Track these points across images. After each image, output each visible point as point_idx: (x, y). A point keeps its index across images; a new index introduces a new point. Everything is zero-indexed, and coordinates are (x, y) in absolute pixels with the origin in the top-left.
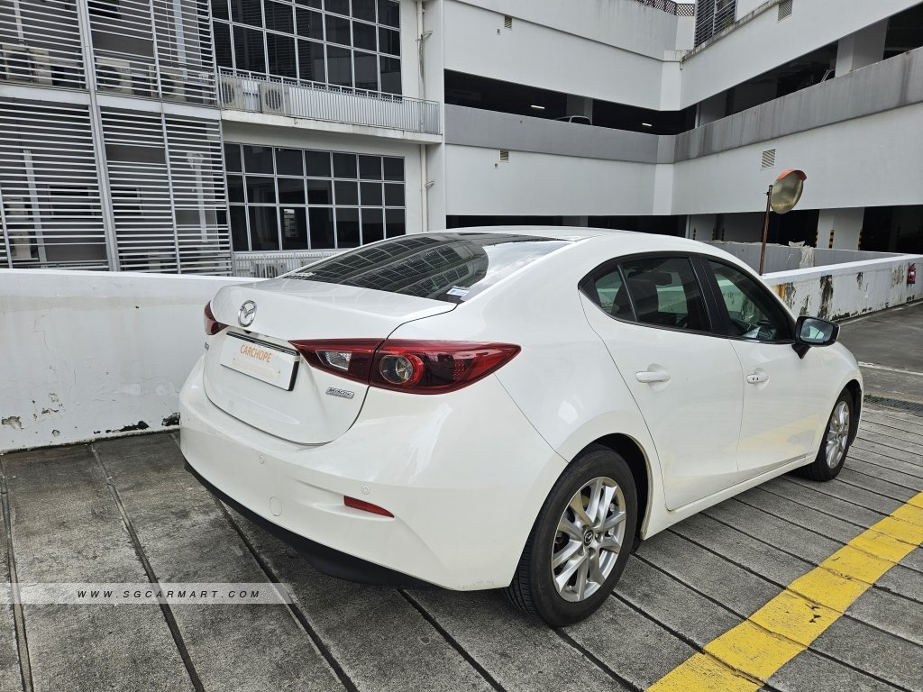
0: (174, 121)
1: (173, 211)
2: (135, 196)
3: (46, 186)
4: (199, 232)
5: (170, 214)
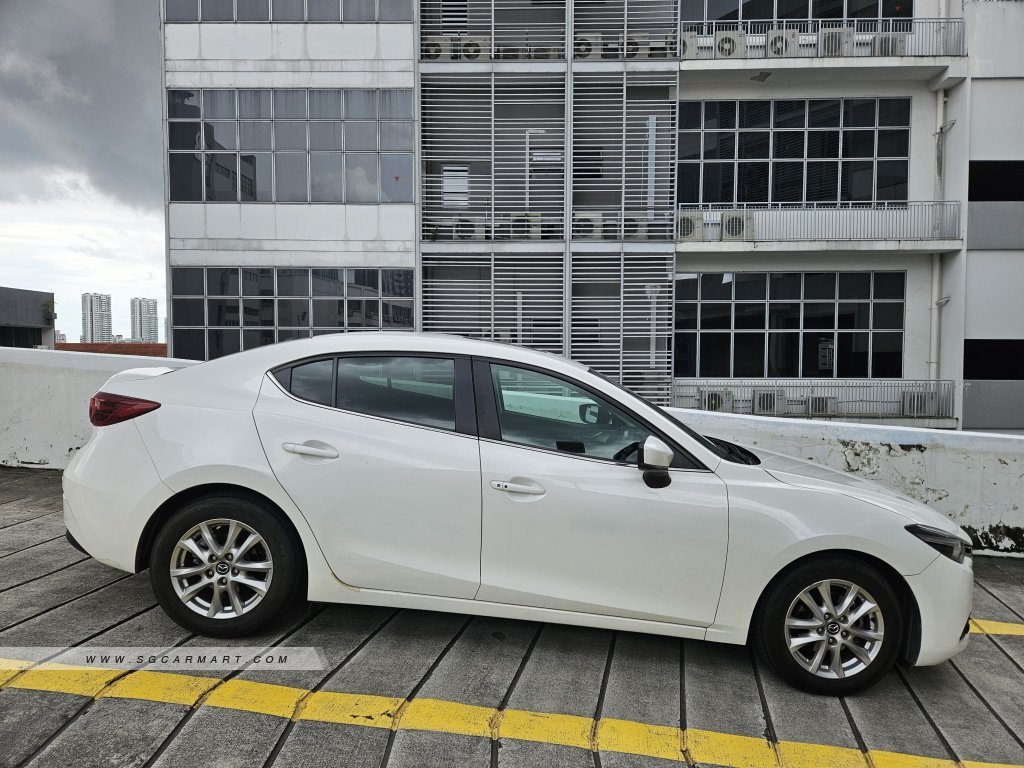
0: (631, 258)
1: (621, 339)
2: (596, 325)
3: (530, 320)
4: (649, 358)
5: (619, 341)
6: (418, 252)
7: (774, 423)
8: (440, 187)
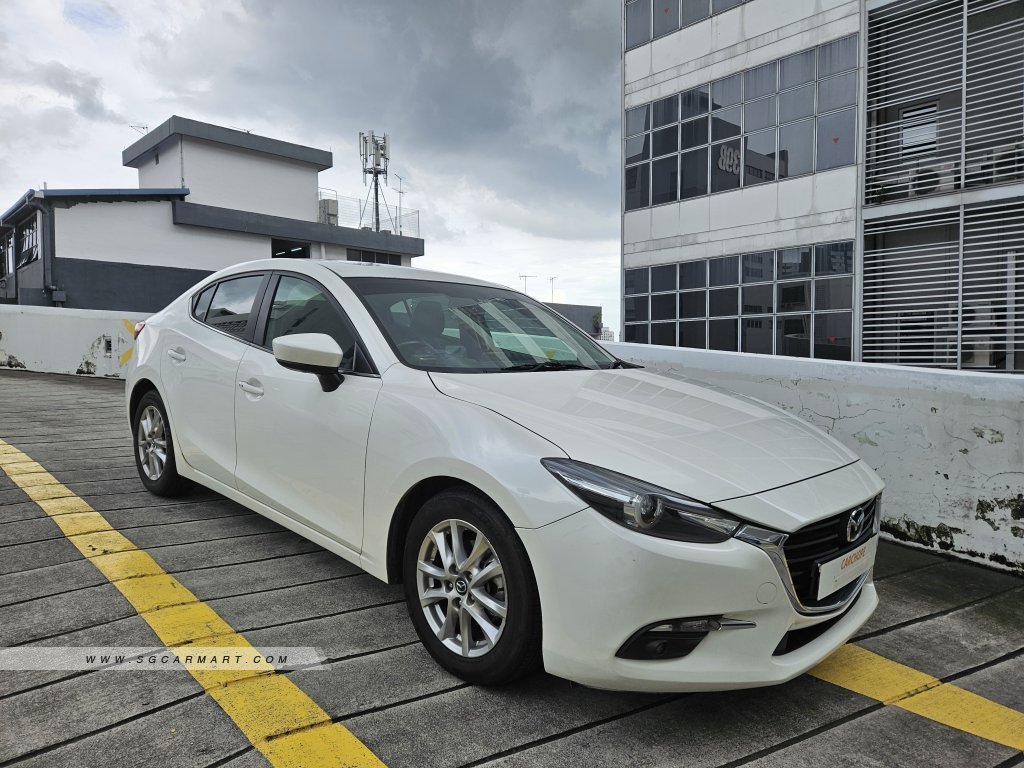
6: (859, 219)
7: (968, 378)
8: (898, 143)
